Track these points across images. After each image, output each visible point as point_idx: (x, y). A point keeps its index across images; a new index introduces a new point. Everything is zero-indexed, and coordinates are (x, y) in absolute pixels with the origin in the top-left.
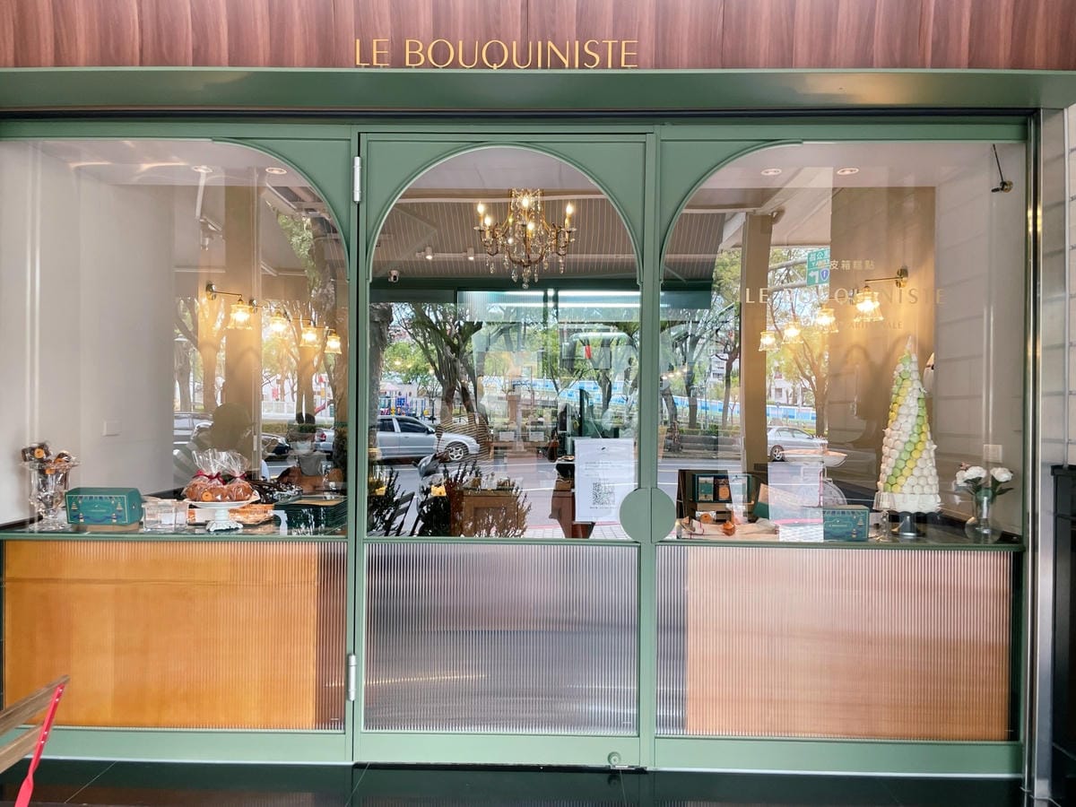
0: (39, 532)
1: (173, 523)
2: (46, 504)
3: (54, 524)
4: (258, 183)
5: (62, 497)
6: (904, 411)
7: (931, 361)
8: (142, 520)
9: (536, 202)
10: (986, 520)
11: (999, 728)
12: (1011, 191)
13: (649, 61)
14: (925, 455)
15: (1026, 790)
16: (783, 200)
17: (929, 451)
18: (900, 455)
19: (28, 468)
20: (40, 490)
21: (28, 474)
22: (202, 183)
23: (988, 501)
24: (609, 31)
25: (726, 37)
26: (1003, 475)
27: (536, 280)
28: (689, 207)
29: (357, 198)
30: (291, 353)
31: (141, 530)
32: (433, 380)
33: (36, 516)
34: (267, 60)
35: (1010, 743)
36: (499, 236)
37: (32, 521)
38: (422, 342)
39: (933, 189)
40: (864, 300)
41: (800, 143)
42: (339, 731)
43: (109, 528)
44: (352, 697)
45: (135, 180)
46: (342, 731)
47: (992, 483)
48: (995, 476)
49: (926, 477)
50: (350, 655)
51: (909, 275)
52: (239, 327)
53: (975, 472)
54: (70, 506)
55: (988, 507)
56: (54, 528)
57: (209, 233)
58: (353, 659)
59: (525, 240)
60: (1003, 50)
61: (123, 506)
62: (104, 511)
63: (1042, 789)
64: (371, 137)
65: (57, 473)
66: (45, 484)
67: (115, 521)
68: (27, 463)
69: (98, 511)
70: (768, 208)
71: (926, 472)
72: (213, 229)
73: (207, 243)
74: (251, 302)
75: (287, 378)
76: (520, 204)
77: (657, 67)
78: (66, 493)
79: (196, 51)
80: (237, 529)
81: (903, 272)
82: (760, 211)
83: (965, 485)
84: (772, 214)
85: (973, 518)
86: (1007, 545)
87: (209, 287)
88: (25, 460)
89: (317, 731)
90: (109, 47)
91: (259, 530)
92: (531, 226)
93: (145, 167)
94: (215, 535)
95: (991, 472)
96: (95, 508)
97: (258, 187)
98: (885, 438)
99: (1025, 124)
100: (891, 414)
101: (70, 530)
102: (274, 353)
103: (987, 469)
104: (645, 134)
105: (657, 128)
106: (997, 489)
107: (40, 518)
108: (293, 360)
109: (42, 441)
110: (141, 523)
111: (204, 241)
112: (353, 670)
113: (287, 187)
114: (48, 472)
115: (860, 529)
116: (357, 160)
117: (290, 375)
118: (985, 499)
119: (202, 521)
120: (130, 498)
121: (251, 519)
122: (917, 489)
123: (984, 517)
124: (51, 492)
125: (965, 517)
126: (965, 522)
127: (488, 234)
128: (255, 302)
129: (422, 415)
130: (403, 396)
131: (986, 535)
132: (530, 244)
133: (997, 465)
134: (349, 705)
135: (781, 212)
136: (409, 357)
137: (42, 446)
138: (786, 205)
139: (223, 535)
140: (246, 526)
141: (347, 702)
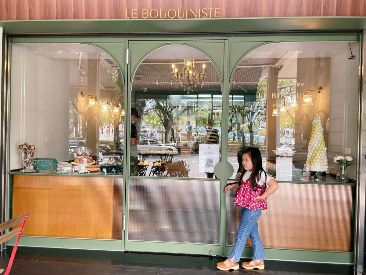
0: (25, 172)
1: (67, 170)
2: (27, 163)
3: (29, 170)
4: (98, 58)
5: (32, 161)
6: (315, 136)
7: (328, 120)
8: (57, 169)
9: (193, 64)
10: (344, 174)
11: (346, 247)
12: (355, 59)
13: (224, 16)
14: (322, 151)
15: (355, 269)
16: (281, 62)
17: (324, 150)
18: (314, 152)
19: (21, 151)
20: (25, 159)
21: (21, 153)
22: (80, 57)
23: (344, 168)
24: (211, 5)
25: (251, 7)
26: (349, 159)
27: (192, 91)
28: (239, 65)
29: (127, 63)
30: (112, 117)
31: (57, 173)
32: (163, 127)
33: (24, 167)
34: (97, 17)
35: (350, 252)
36: (179, 75)
37: (22, 169)
38: (159, 114)
39: (330, 58)
40: (307, 98)
41: (278, 42)
42: (120, 240)
43: (47, 172)
44: (124, 229)
45: (56, 57)
46: (121, 240)
47: (346, 162)
48: (347, 159)
49: (323, 159)
50: (124, 215)
51: (323, 89)
52: (91, 107)
53: (340, 158)
54: (34, 164)
55: (344, 170)
56: (29, 171)
57: (83, 75)
58: (124, 216)
59: (188, 77)
60: (349, 10)
61: (51, 165)
62: (45, 166)
63: (360, 268)
64: (132, 42)
65: (30, 153)
66: (26, 157)
67: (48, 169)
68: (21, 150)
69: (43, 166)
70: (277, 65)
71: (323, 158)
72: (84, 74)
73: (82, 78)
74: (96, 98)
75: (111, 126)
76: (187, 64)
77: (227, 17)
78: (33, 160)
79: (74, 14)
80: (88, 173)
81: (321, 88)
82: (274, 66)
83: (337, 162)
84: (279, 67)
85: (339, 174)
86: (350, 183)
87: (82, 93)
88: (20, 149)
89: (113, 240)
90: (47, 14)
91: (95, 173)
92: (191, 72)
93: (60, 52)
94: (80, 174)
95: (346, 158)
96: (42, 165)
97: (98, 59)
98: (309, 146)
99: (359, 35)
100: (311, 137)
101: (34, 172)
102: (106, 117)
103: (345, 156)
104: (225, 40)
105: (229, 38)
106: (348, 164)
107: (25, 168)
108: (113, 120)
109: (25, 143)
110: (57, 170)
111: (81, 78)
112: (124, 220)
113: (108, 59)
114: (27, 153)
115: (299, 177)
116: (128, 50)
117: (112, 125)
118: (343, 167)
119: (77, 170)
120: (53, 161)
121: (93, 170)
122: (319, 164)
123: (343, 173)
124: (28, 159)
125: (336, 173)
126: (336, 175)
127: (176, 75)
128: (97, 98)
129: (159, 140)
130: (152, 132)
131: (344, 180)
132: (190, 78)
133: (348, 155)
134: (123, 232)
135: (282, 67)
136: (155, 119)
137: (25, 144)
138: (284, 64)
139: (83, 174)
140: (91, 172)
141: (123, 230)
